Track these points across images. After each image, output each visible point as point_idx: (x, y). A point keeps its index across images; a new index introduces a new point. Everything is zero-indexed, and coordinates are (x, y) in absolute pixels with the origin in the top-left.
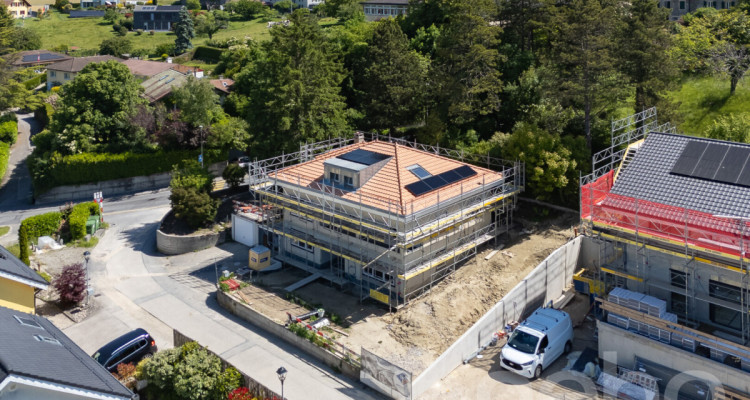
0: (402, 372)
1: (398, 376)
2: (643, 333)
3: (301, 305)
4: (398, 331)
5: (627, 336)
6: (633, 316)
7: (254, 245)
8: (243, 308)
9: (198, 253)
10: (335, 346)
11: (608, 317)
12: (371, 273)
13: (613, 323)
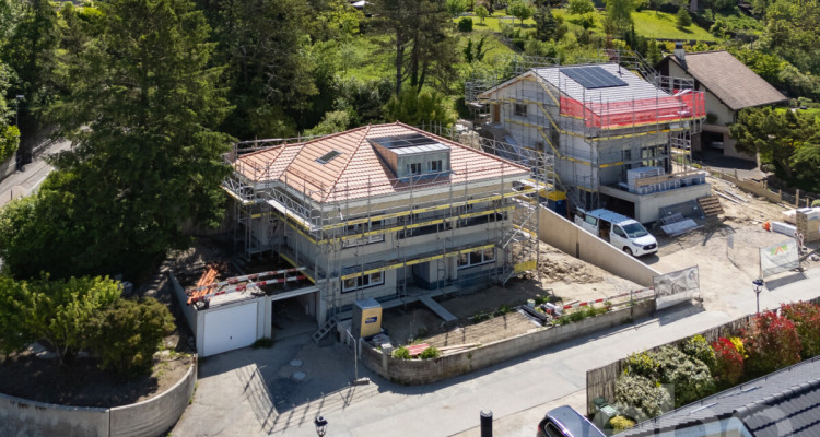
5: (655, 197)
6: (652, 182)
7: (260, 336)
8: (485, 351)
9: (197, 400)
10: (614, 301)
11: (640, 191)
12: (466, 263)
13: (644, 194)
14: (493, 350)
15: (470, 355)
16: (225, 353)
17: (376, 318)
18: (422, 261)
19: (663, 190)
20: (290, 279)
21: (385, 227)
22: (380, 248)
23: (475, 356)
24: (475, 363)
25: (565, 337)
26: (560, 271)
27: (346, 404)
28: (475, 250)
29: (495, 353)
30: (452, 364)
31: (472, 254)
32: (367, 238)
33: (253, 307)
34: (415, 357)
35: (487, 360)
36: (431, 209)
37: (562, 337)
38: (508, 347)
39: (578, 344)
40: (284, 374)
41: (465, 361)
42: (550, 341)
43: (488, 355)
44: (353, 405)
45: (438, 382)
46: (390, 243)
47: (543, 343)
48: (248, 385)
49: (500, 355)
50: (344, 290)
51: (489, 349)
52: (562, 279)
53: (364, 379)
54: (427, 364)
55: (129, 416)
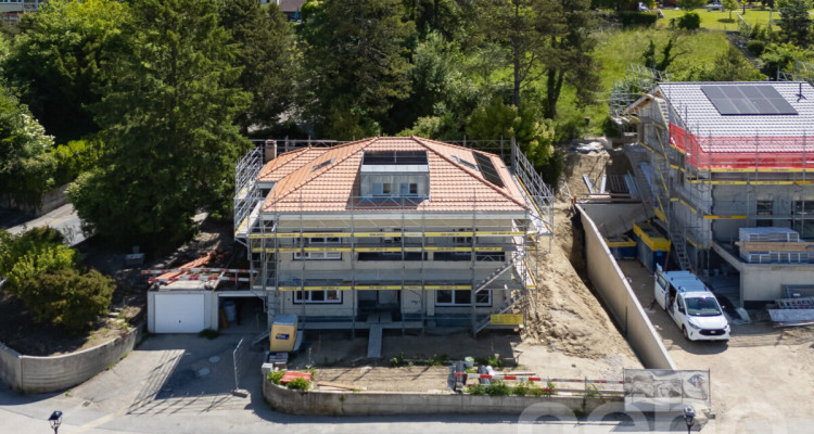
0: (693, 374)
1: (690, 381)
2: (782, 261)
3: (430, 365)
4: (569, 347)
5: (773, 269)
6: (774, 249)
7: (207, 327)
8: (364, 398)
9: (115, 368)
10: (558, 385)
11: (750, 257)
12: (450, 301)
13: (756, 262)
14: (373, 400)
15: (342, 398)
16: (175, 334)
17: (287, 336)
18: (375, 288)
19: (795, 261)
20: (241, 279)
21: (342, 246)
22: (337, 265)
23: (348, 401)
24: (348, 408)
25: (475, 409)
26: (553, 334)
27: (208, 409)
28: (445, 288)
29: (376, 404)
30: (320, 401)
31: (440, 292)
32: (307, 255)
33: (200, 298)
34: (284, 384)
35: (364, 409)
36: (377, 235)
37: (469, 409)
38: (392, 401)
39: (481, 422)
40: (195, 367)
41: (335, 403)
42: (453, 409)
43: (365, 403)
44: (212, 413)
45: (303, 415)
46: (347, 264)
47: (442, 409)
48: (160, 367)
49: (382, 408)
50: (296, 301)
51: (367, 398)
52: (549, 343)
53: (244, 391)
54: (293, 394)
55: (35, 366)
